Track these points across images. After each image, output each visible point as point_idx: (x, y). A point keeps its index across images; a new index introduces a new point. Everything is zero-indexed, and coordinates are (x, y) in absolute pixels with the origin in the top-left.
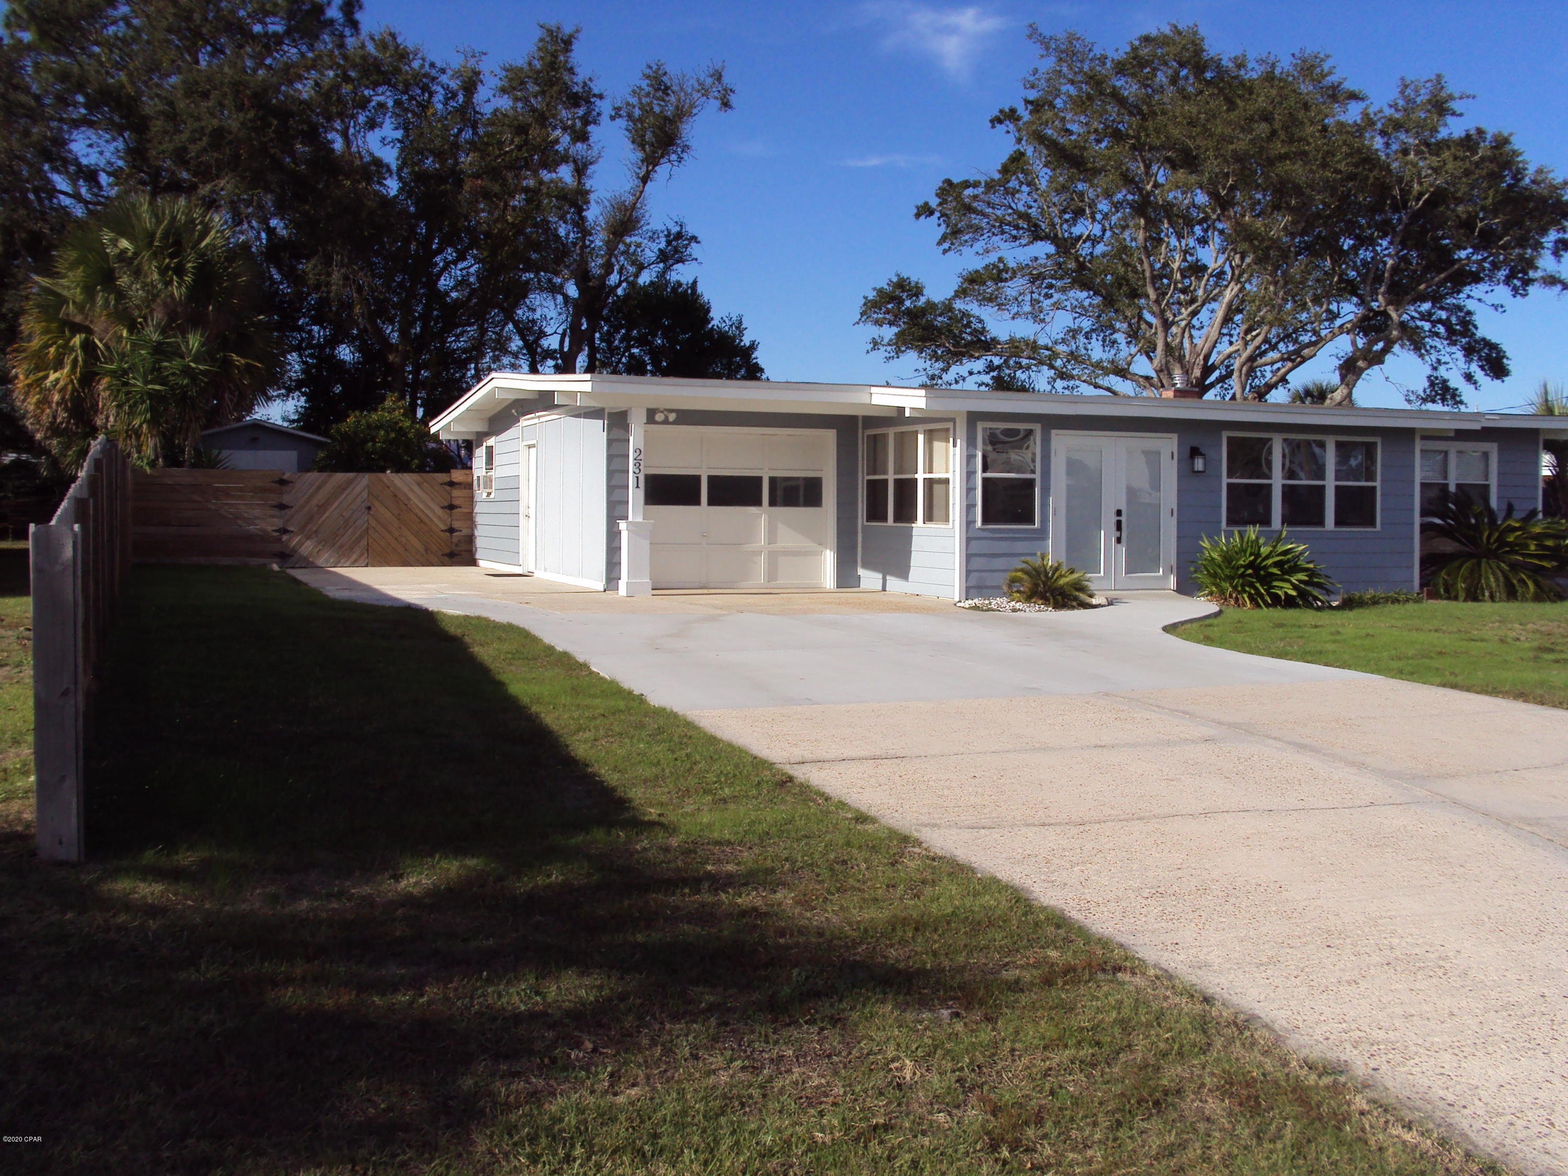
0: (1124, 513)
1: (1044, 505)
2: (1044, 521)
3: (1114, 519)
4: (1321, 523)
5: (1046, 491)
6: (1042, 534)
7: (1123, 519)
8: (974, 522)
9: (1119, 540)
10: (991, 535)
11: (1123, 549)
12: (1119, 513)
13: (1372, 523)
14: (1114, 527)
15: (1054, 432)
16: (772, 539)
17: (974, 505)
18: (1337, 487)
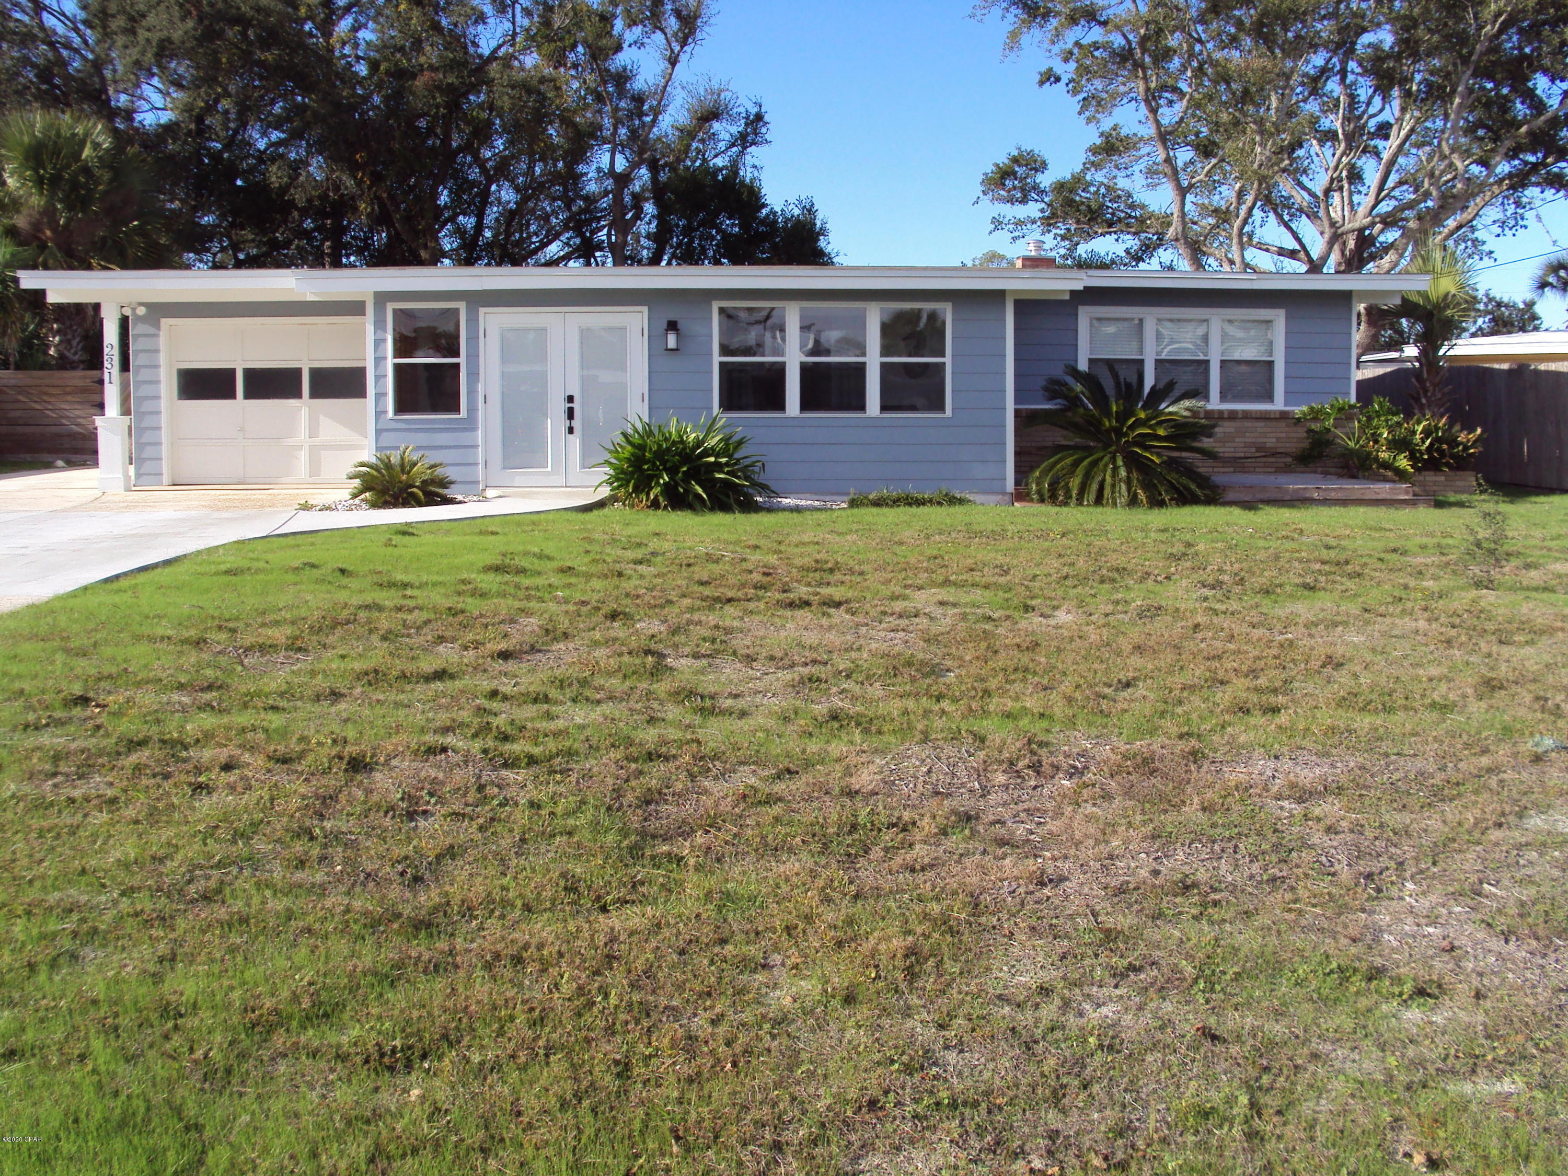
0: (576, 399)
1: (472, 392)
2: (472, 410)
3: (563, 406)
4: (862, 407)
5: (474, 375)
6: (470, 425)
7: (576, 405)
8: (386, 412)
9: (571, 430)
10: (403, 426)
11: (575, 441)
12: (571, 399)
13: (941, 407)
14: (563, 416)
15: (482, 310)
16: (313, 432)
17: (385, 394)
18: (883, 365)
